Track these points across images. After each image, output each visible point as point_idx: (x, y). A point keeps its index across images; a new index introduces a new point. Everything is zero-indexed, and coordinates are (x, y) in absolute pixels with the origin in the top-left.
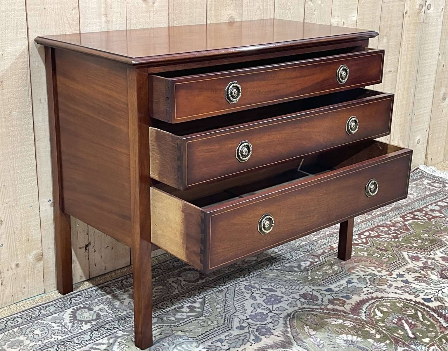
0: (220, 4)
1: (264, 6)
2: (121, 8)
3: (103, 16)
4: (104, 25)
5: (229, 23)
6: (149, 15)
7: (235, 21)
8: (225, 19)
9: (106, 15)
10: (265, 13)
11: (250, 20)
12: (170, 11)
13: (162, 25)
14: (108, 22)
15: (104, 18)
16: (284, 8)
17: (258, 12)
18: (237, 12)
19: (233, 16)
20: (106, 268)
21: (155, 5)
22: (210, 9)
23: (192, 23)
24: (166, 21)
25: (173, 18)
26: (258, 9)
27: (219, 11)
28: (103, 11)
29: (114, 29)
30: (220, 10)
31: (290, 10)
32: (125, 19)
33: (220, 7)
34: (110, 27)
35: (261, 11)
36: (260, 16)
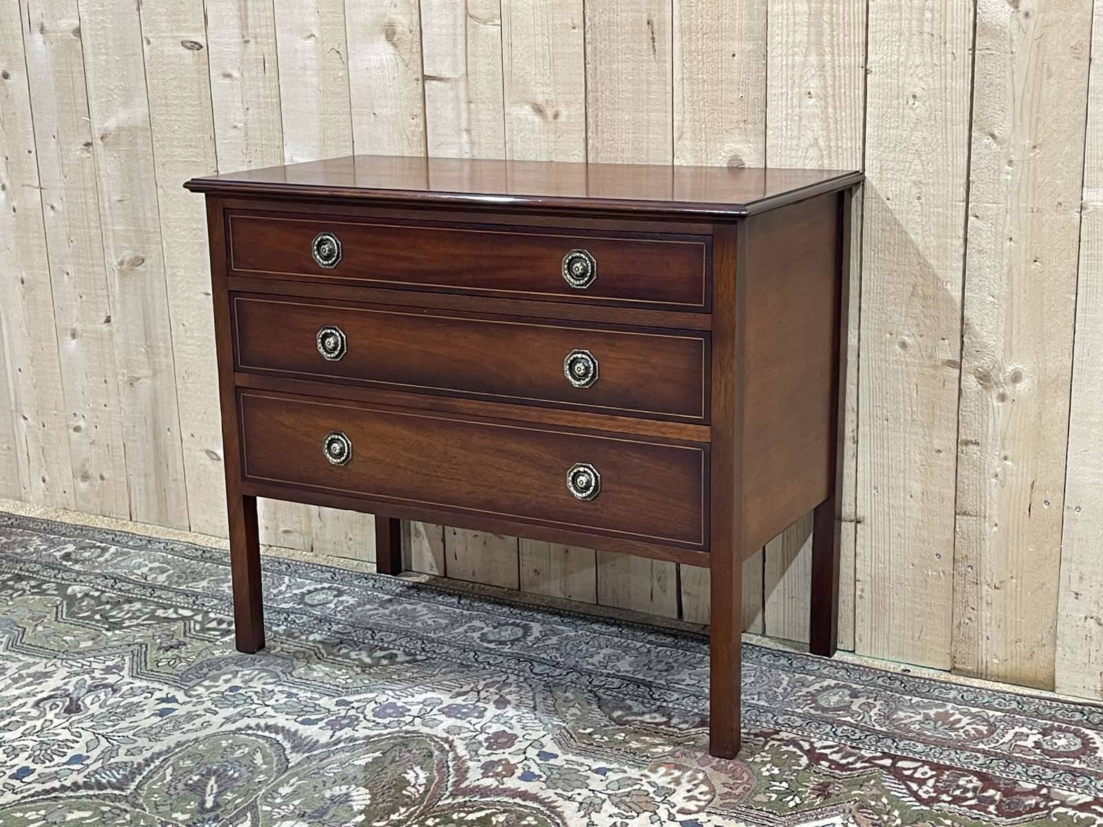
0: (706, 128)
1: (829, 140)
2: (495, 120)
3: (464, 133)
4: (466, 148)
5: (730, 169)
6: (548, 137)
7: (746, 166)
8: (720, 160)
9: (468, 131)
10: (833, 156)
11: (787, 167)
12: (590, 134)
13: (571, 158)
14: (472, 143)
15: (465, 137)
16: (898, 149)
17: (813, 152)
18: (749, 147)
19: (738, 156)
20: (474, 572)
21: (558, 120)
22: (680, 137)
23: (639, 161)
24: (580, 152)
25: (597, 149)
26: (811, 146)
27: (703, 143)
28: (464, 125)
29: (483, 157)
30: (706, 141)
31: (920, 156)
32: (503, 142)
33: (706, 133)
34: (476, 153)
35: (821, 150)
36: (820, 163)
